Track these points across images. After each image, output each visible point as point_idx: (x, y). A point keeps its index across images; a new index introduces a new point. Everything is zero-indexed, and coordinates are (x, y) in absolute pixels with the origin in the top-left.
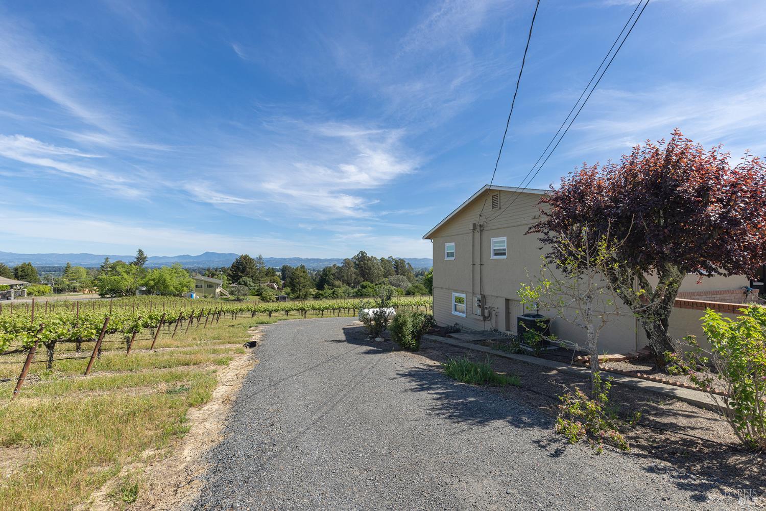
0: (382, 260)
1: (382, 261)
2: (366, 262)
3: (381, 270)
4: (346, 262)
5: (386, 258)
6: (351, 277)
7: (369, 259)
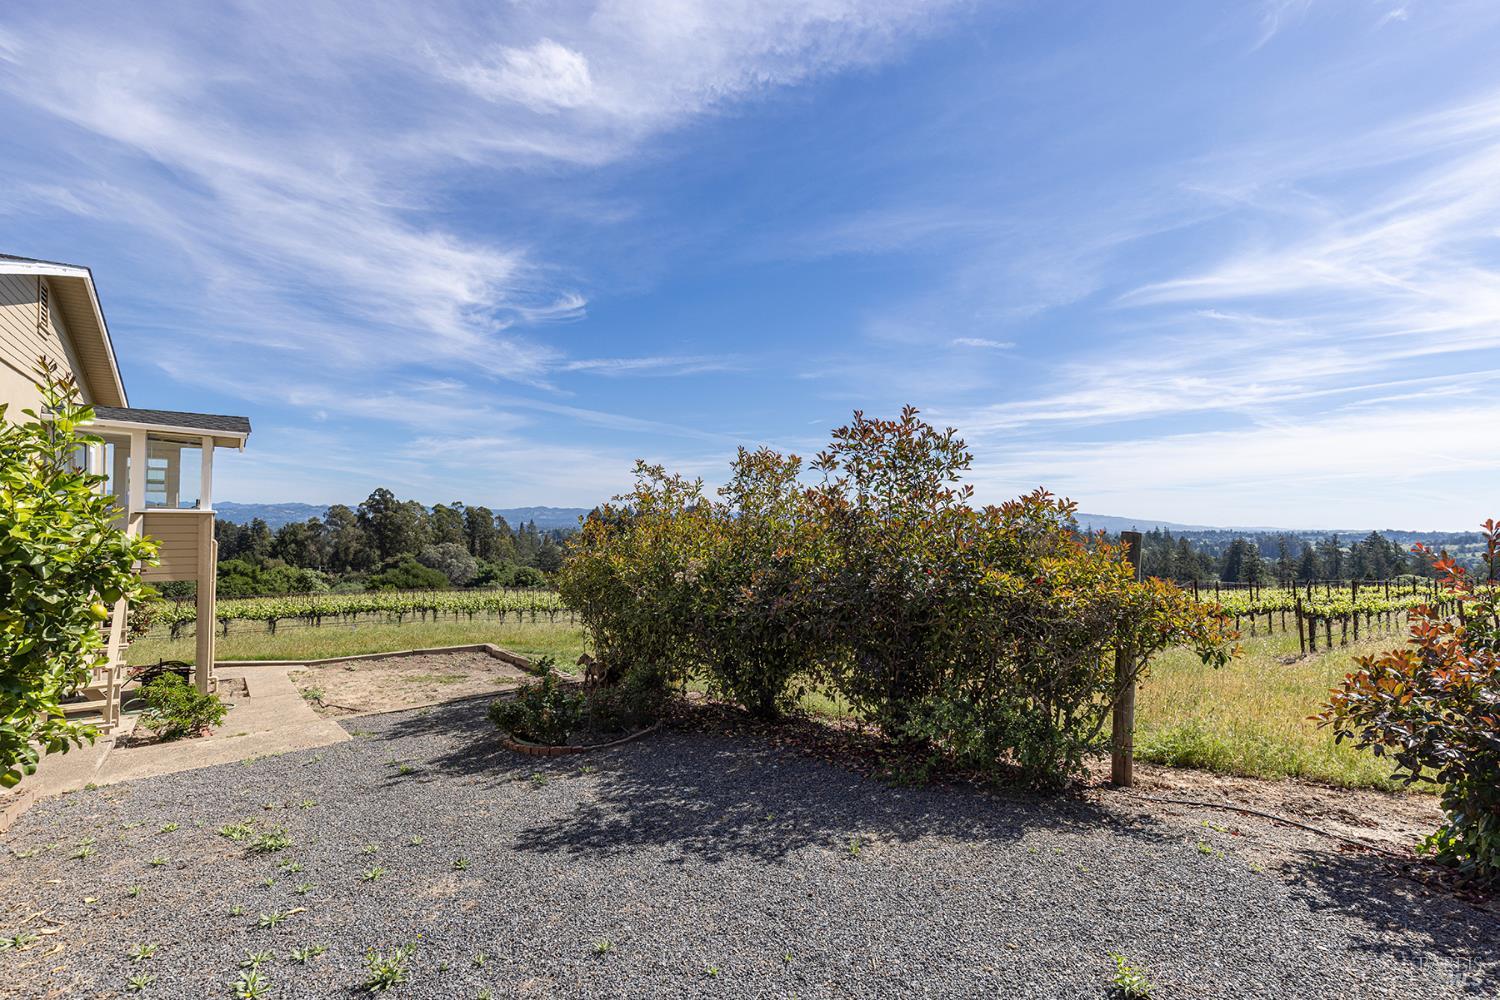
0: (438, 509)
1: (437, 512)
2: (390, 513)
3: (426, 532)
4: (337, 514)
5: (448, 504)
6: (347, 548)
7: (400, 507)
